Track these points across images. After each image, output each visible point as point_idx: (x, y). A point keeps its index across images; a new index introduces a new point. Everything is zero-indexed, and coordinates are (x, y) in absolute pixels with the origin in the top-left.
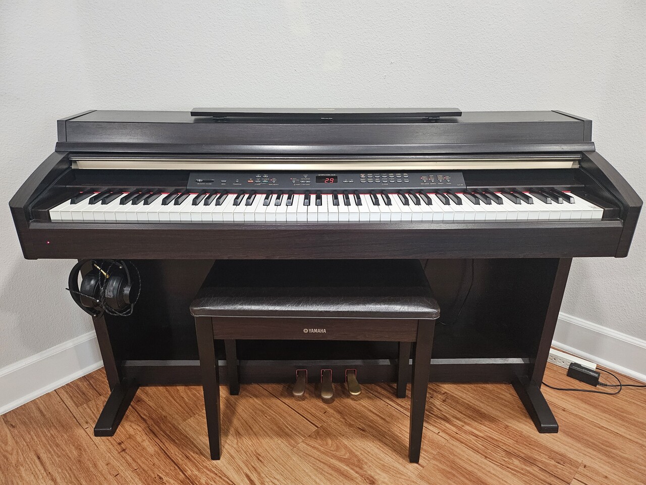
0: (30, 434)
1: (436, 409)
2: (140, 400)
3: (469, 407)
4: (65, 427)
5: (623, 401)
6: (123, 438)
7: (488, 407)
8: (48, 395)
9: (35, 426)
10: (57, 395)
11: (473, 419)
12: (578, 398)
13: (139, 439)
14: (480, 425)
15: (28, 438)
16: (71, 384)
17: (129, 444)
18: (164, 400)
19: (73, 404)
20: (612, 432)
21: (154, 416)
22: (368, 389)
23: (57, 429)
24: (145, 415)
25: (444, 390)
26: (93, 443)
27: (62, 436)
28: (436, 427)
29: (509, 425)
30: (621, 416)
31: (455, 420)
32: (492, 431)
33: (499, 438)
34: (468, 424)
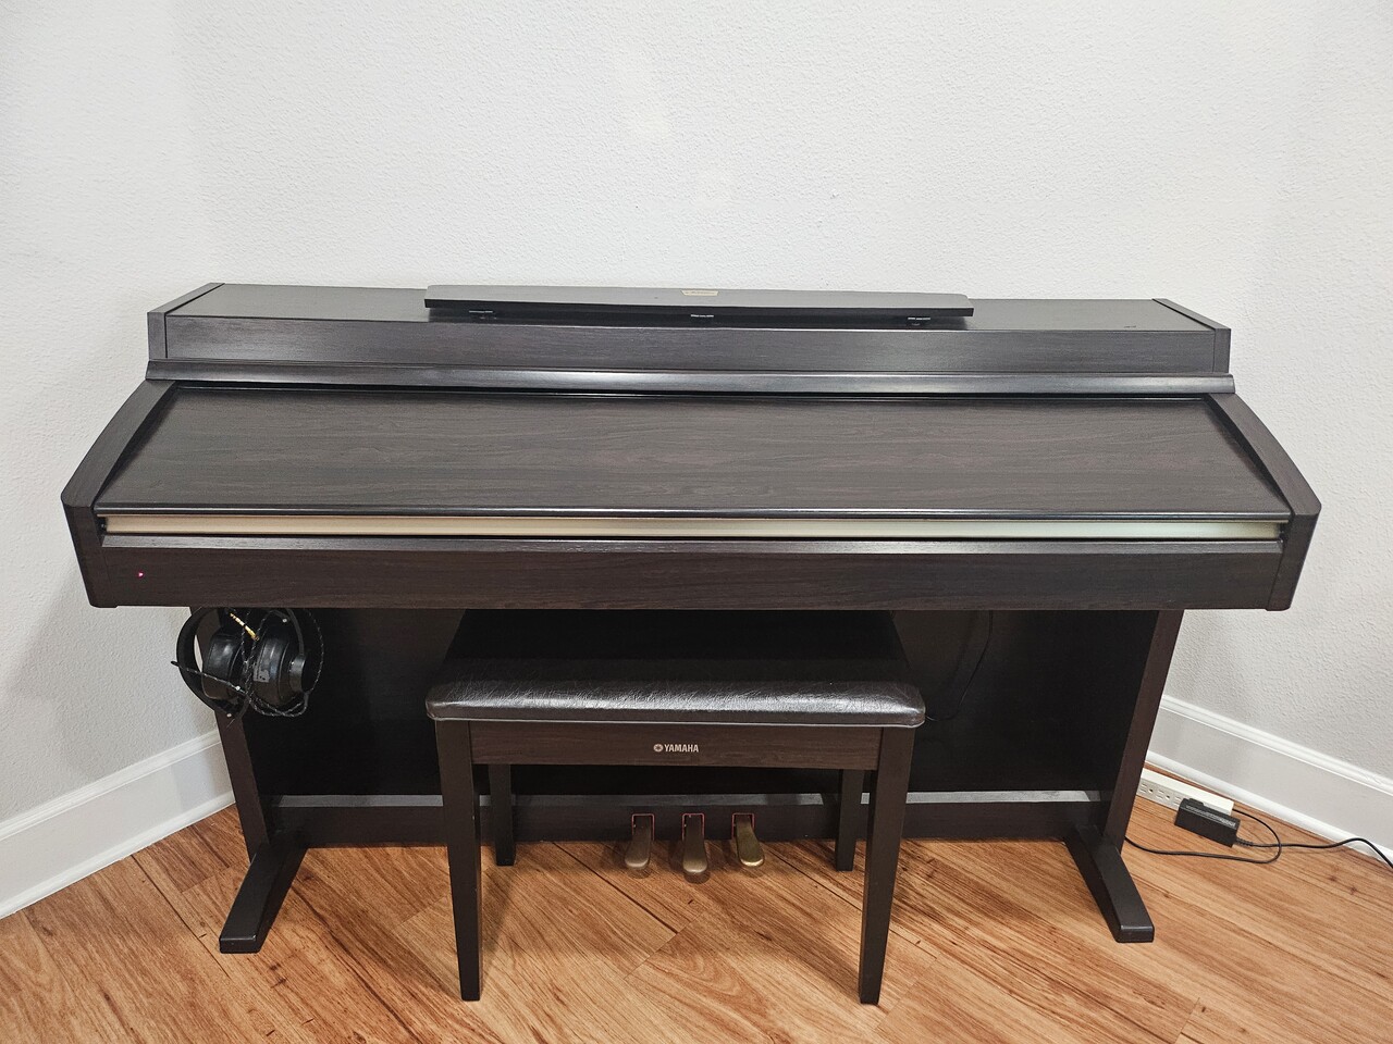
0: (86, 949)
1: (914, 894)
2: (309, 877)
3: (979, 890)
4: (158, 934)
5: (1284, 876)
6: (281, 957)
7: (1018, 890)
8: (118, 865)
9: (96, 932)
10: (136, 867)
11: (986, 915)
12: (1195, 871)
13: (312, 957)
14: (1000, 926)
15: (81, 955)
16: (164, 843)
17: (292, 968)
18: (361, 877)
19: (172, 885)
20: (1260, 941)
21: (342, 910)
22: (777, 853)
23: (140, 937)
24: (322, 907)
25: (930, 854)
26: (217, 966)
27: (153, 953)
28: (913, 930)
29: (1059, 926)
30: (1276, 906)
31: (949, 915)
32: (1024, 938)
33: (1038, 953)
34: (977, 925)
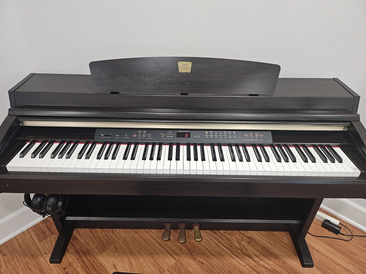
0: (14, 260)
1: (244, 249)
2: (75, 238)
3: (264, 248)
4: (33, 256)
6: (67, 265)
7: (275, 248)
8: (23, 232)
9: (17, 255)
10: (28, 233)
11: (265, 257)
12: (327, 243)
13: (75, 266)
14: (269, 261)
15: (13, 263)
16: (36, 225)
17: (70, 269)
18: (89, 239)
19: (38, 240)
20: (344, 268)
21: (83, 249)
22: (206, 234)
23: (29, 257)
24: (78, 249)
25: (250, 235)
26: (49, 268)
27: (32, 262)
28: (244, 261)
29: (286, 261)
30: (350, 256)
31: (255, 257)
32: (276, 265)
33: (279, 270)
34: (262, 260)
